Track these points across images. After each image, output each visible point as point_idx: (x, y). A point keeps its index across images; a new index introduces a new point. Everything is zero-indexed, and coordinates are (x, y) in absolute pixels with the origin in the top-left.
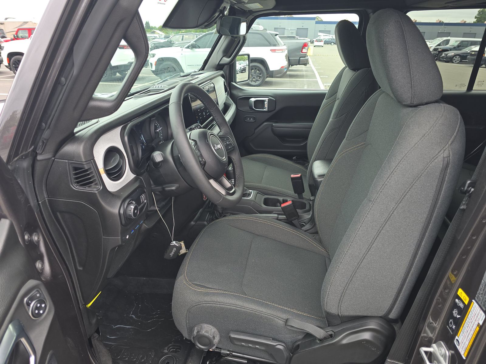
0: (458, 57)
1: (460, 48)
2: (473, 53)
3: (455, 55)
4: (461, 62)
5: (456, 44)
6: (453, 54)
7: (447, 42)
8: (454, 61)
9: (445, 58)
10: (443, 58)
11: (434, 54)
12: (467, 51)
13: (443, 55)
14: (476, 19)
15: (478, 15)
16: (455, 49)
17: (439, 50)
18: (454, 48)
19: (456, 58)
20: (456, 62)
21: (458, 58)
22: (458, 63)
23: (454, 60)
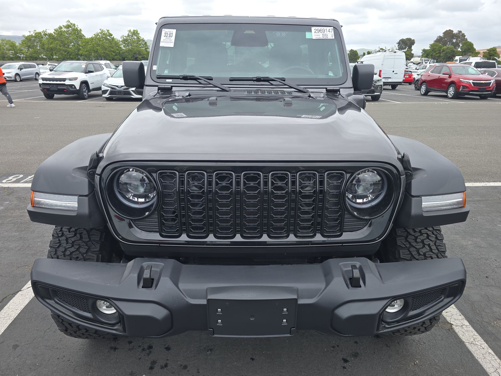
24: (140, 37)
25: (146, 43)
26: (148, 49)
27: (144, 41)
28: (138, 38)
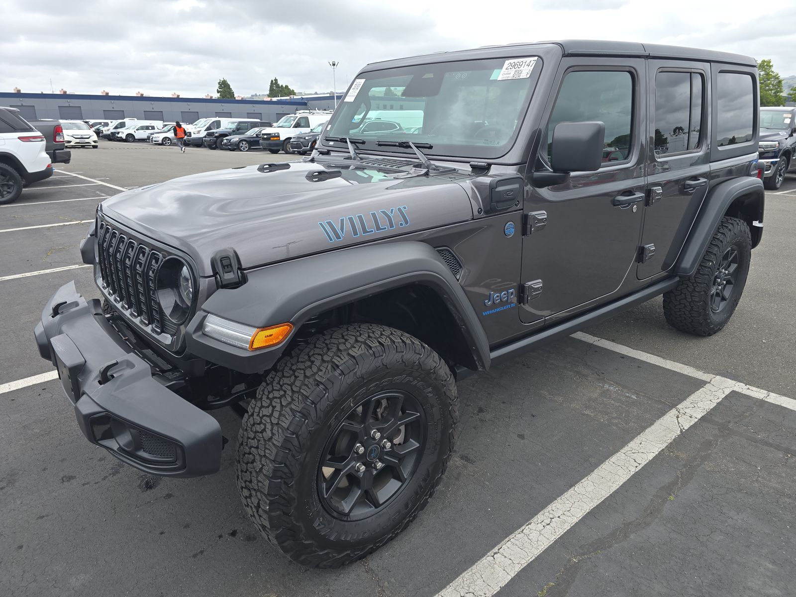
0: (244, 143)
1: (240, 131)
2: (265, 137)
3: (241, 141)
4: (250, 150)
5: (234, 126)
6: (238, 139)
7: (218, 124)
8: (242, 149)
9: (229, 145)
10: (225, 144)
11: (211, 140)
12: (252, 134)
13: (225, 141)
14: (219, 94)
15: (220, 89)
16: (235, 133)
17: (216, 135)
18: (233, 131)
19: (242, 144)
20: (244, 149)
21: (244, 145)
22: (247, 151)
23: (242, 147)
24: (772, 72)
25: (780, 82)
26: (782, 92)
27: (778, 78)
28: (767, 74)
